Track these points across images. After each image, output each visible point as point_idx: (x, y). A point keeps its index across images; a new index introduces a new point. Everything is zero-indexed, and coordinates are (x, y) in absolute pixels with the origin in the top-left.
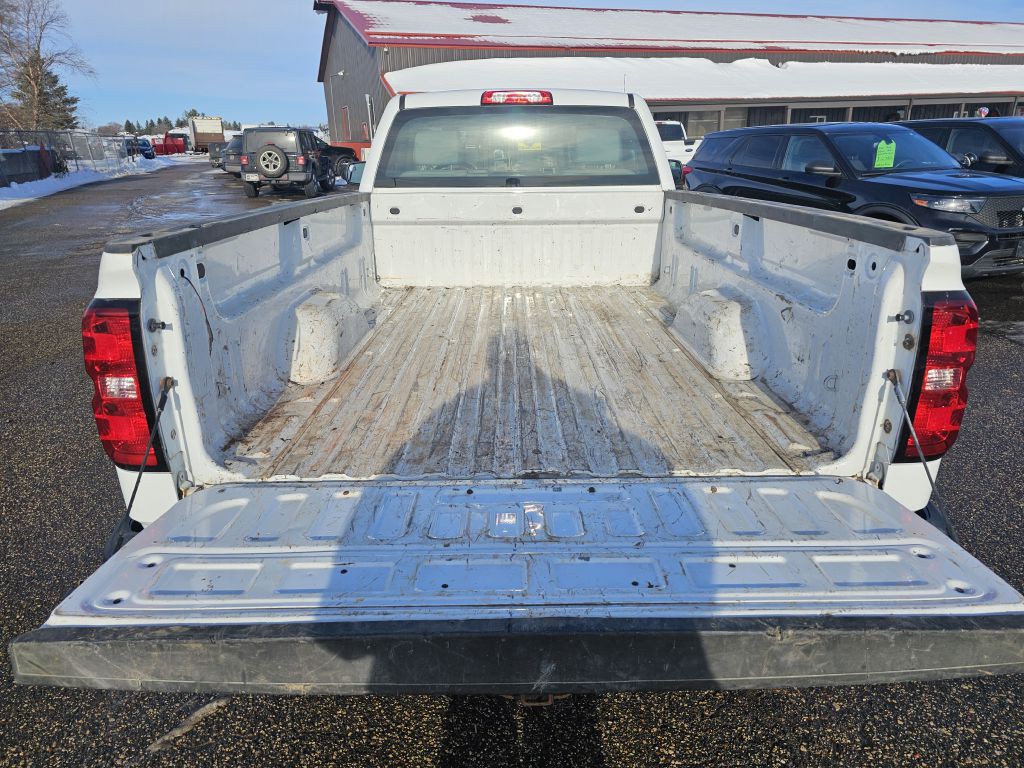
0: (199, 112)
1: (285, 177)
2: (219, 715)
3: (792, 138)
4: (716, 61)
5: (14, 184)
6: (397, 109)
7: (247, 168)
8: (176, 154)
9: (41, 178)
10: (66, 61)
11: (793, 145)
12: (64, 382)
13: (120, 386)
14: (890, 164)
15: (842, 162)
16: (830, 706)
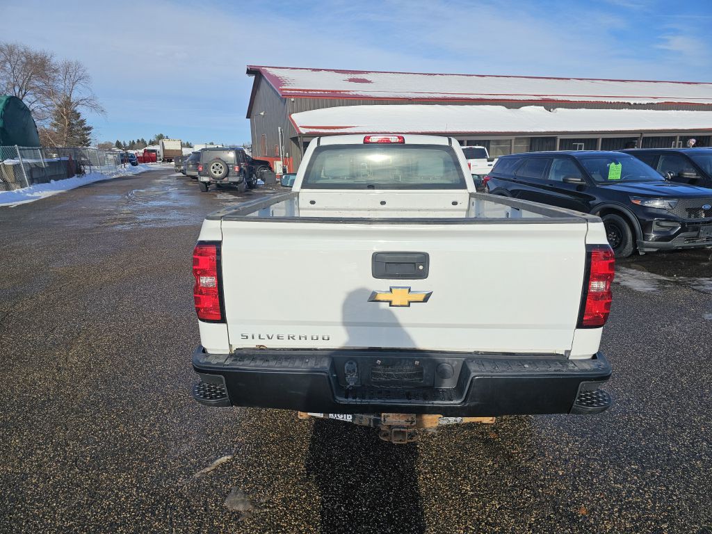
0: (165, 135)
1: (226, 179)
2: (229, 463)
3: (555, 160)
4: (508, 108)
5: (52, 181)
6: (316, 146)
7: (202, 173)
8: (151, 163)
9: (69, 177)
10: (87, 104)
11: (556, 164)
12: (110, 300)
13: (207, 281)
14: (619, 177)
15: (587, 176)
16: (556, 472)
